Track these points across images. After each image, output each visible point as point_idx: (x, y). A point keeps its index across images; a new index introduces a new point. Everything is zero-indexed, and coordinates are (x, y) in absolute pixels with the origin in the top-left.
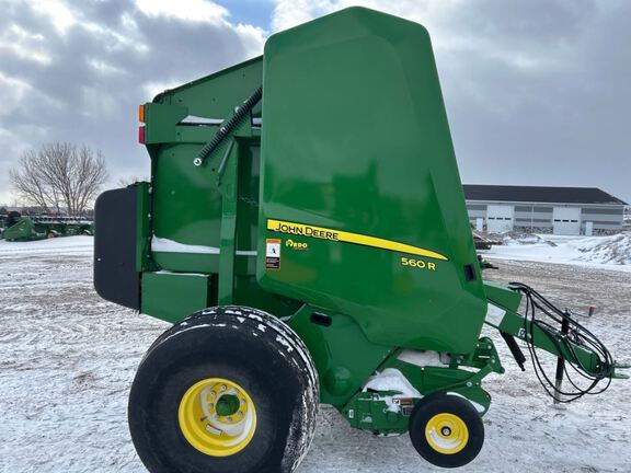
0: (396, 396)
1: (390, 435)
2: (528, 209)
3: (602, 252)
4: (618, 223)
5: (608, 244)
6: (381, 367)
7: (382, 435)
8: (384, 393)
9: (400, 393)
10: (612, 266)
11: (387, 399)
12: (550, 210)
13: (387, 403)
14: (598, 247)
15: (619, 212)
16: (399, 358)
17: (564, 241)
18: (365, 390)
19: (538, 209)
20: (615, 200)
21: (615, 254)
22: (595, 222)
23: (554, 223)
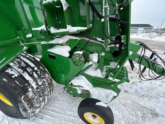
0: (80, 88)
1: (79, 98)
2: (133, 29)
3: (148, 36)
4: (151, 31)
5: (149, 34)
6: (77, 75)
7: (76, 97)
8: (76, 86)
9: (82, 87)
10: (149, 39)
11: (77, 88)
12: (138, 29)
13: (77, 89)
14: (147, 35)
15: (152, 29)
16: (85, 72)
17: (139, 35)
18: (70, 83)
19: (135, 29)
20: (152, 26)
21: (150, 36)
22: (146, 31)
23: (138, 31)
